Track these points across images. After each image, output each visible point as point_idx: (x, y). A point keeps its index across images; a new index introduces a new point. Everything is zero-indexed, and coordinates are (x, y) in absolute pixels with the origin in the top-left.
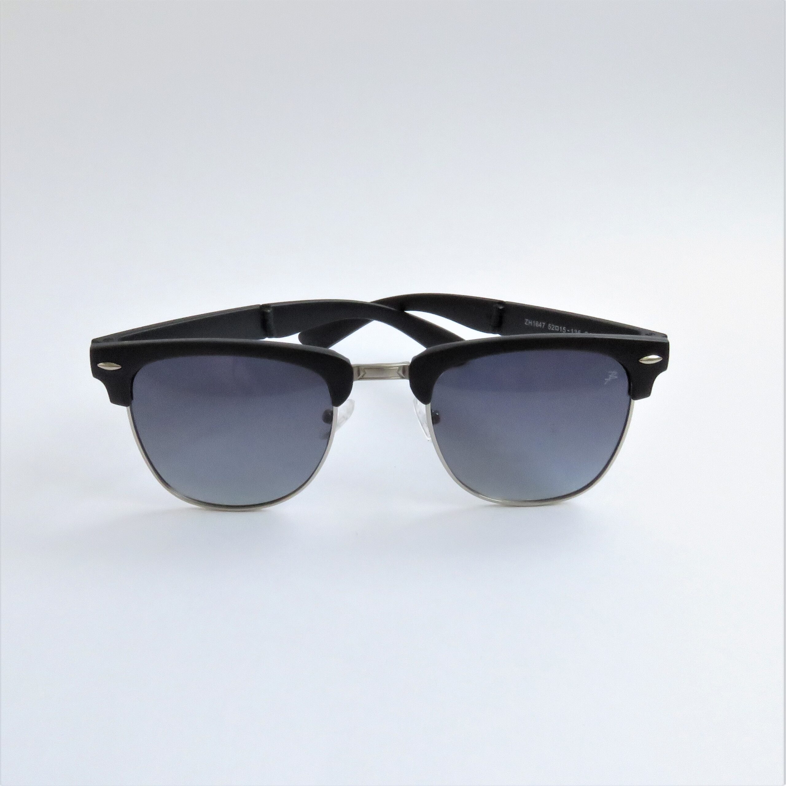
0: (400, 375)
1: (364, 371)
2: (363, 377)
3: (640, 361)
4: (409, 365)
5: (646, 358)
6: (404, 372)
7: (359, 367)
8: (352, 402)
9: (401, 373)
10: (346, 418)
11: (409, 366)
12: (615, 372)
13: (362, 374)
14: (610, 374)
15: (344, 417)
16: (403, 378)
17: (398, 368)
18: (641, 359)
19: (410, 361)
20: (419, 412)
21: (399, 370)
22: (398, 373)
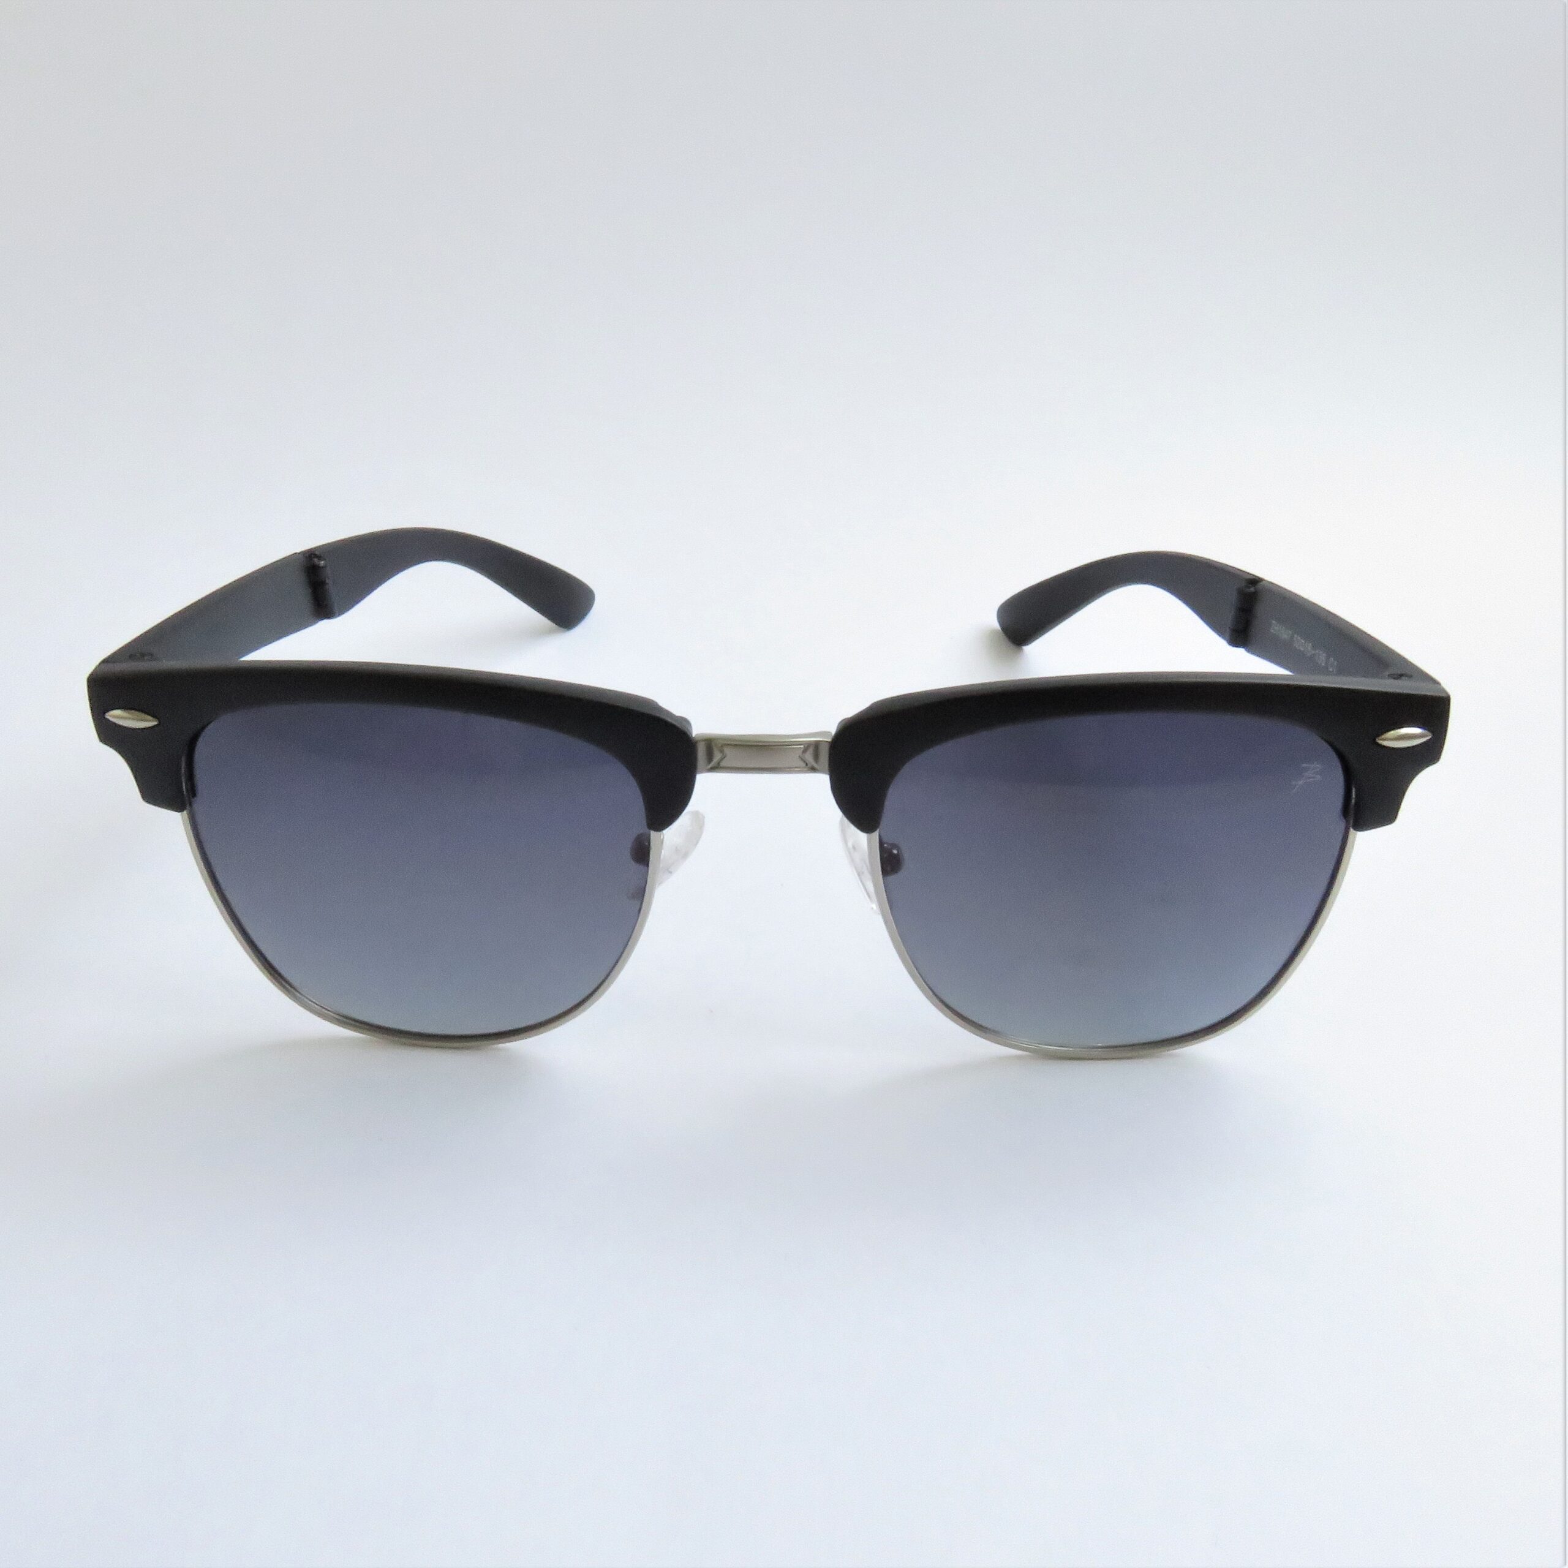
0: (807, 765)
1: (722, 752)
2: (719, 763)
3: (1380, 742)
4: (830, 740)
5: (1392, 733)
6: (816, 757)
7: (711, 743)
8: (699, 819)
9: (809, 757)
10: (683, 854)
11: (829, 742)
12: (1317, 766)
13: (717, 756)
14: (1307, 770)
15: (677, 850)
16: (813, 770)
17: (802, 746)
18: (1383, 737)
19: (833, 730)
20: (854, 848)
21: (805, 751)
22: (802, 759)
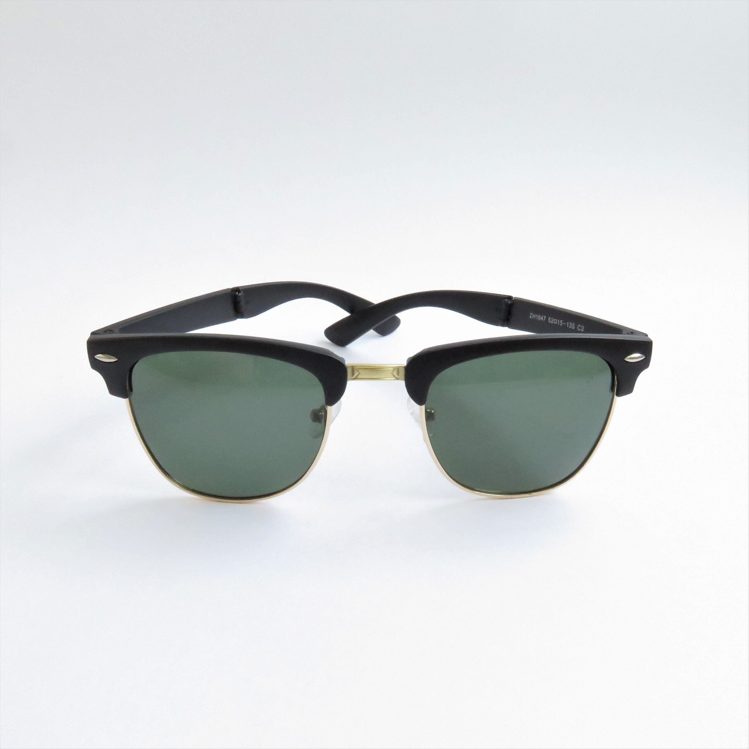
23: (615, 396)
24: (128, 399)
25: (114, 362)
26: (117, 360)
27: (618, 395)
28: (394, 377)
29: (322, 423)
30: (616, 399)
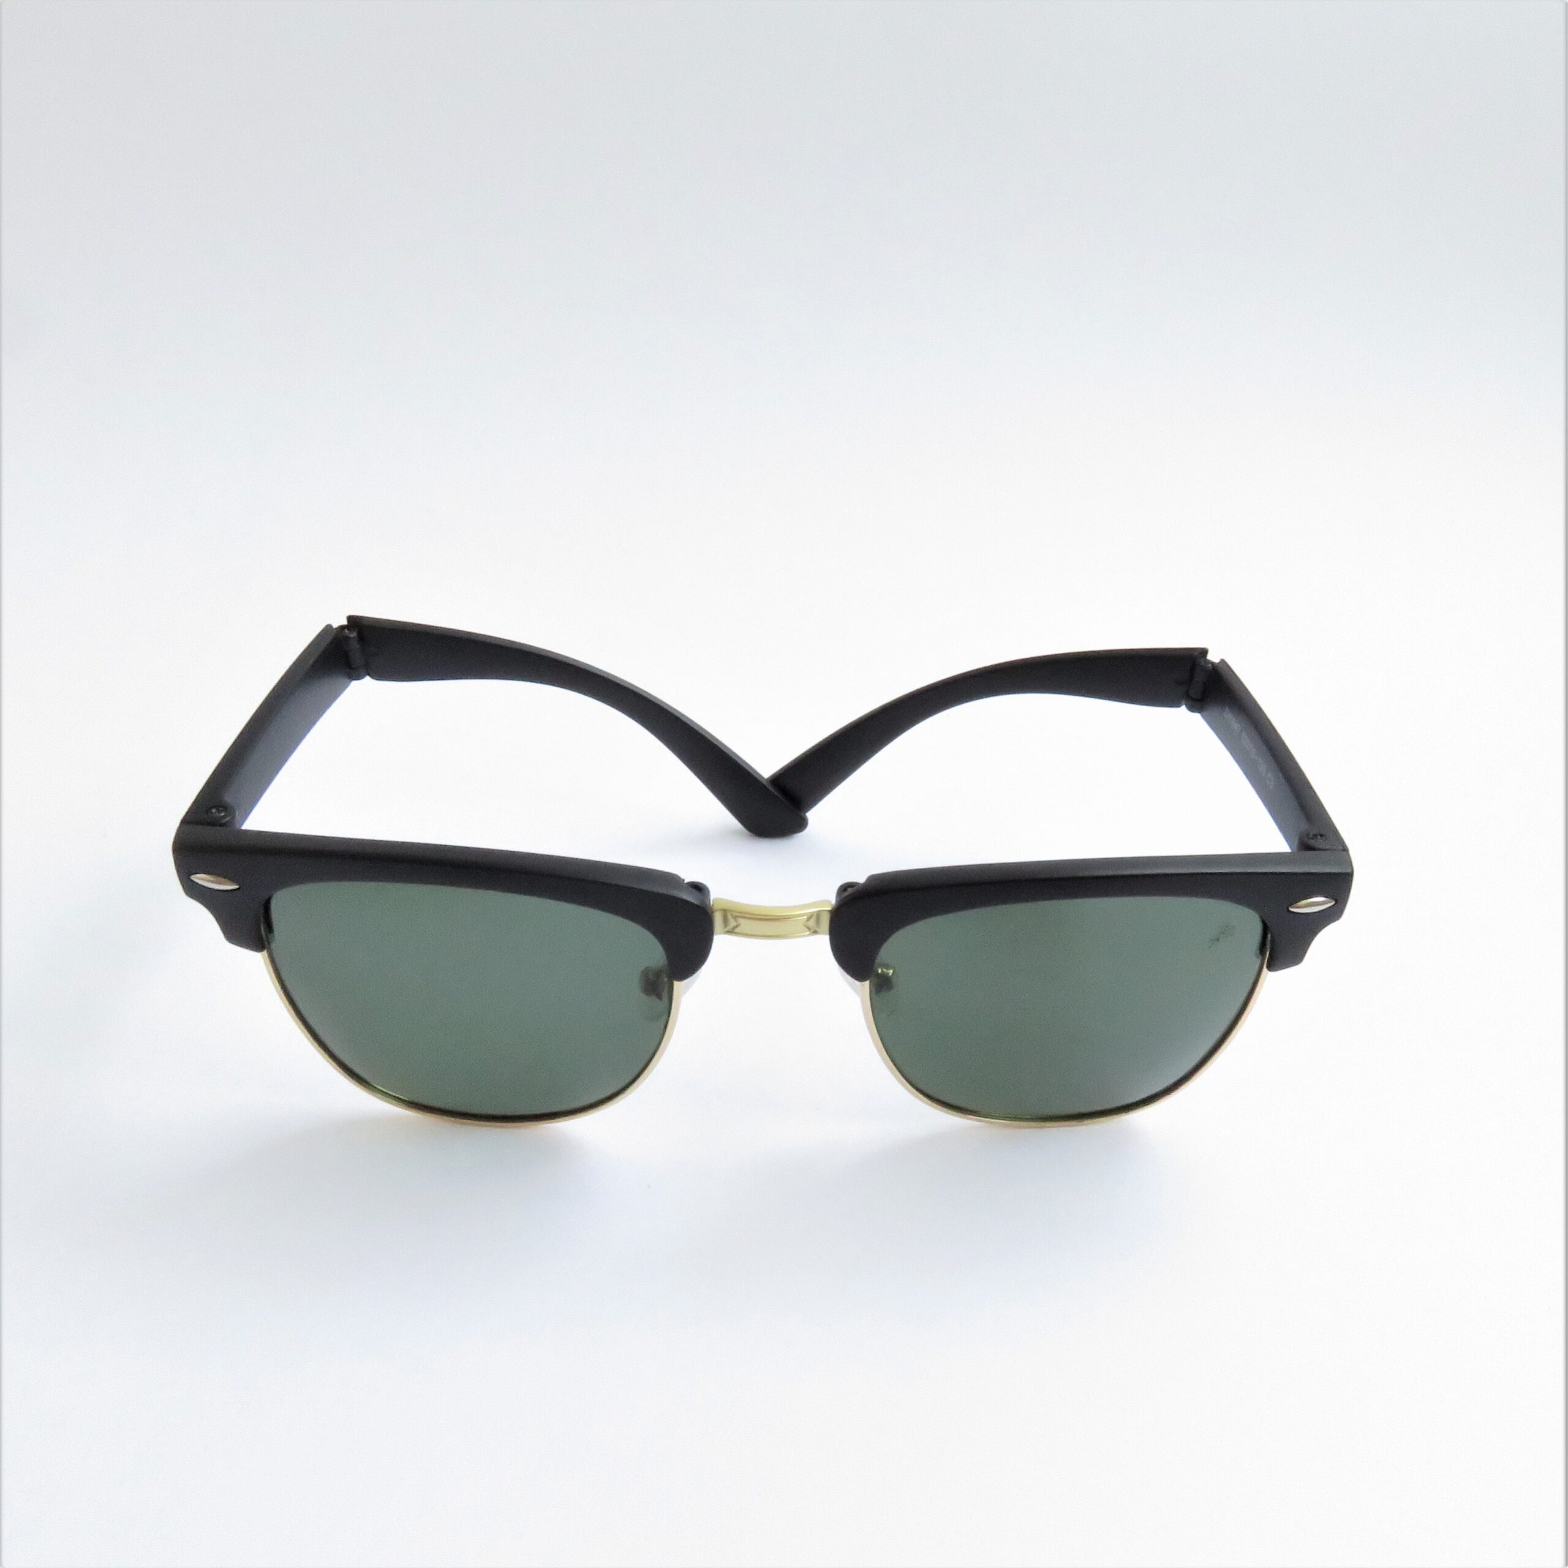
23: (1265, 969)
24: (265, 953)
25: (232, 890)
26: (237, 887)
27: (1271, 967)
28: (809, 929)
29: (663, 1002)
30: (1266, 977)
